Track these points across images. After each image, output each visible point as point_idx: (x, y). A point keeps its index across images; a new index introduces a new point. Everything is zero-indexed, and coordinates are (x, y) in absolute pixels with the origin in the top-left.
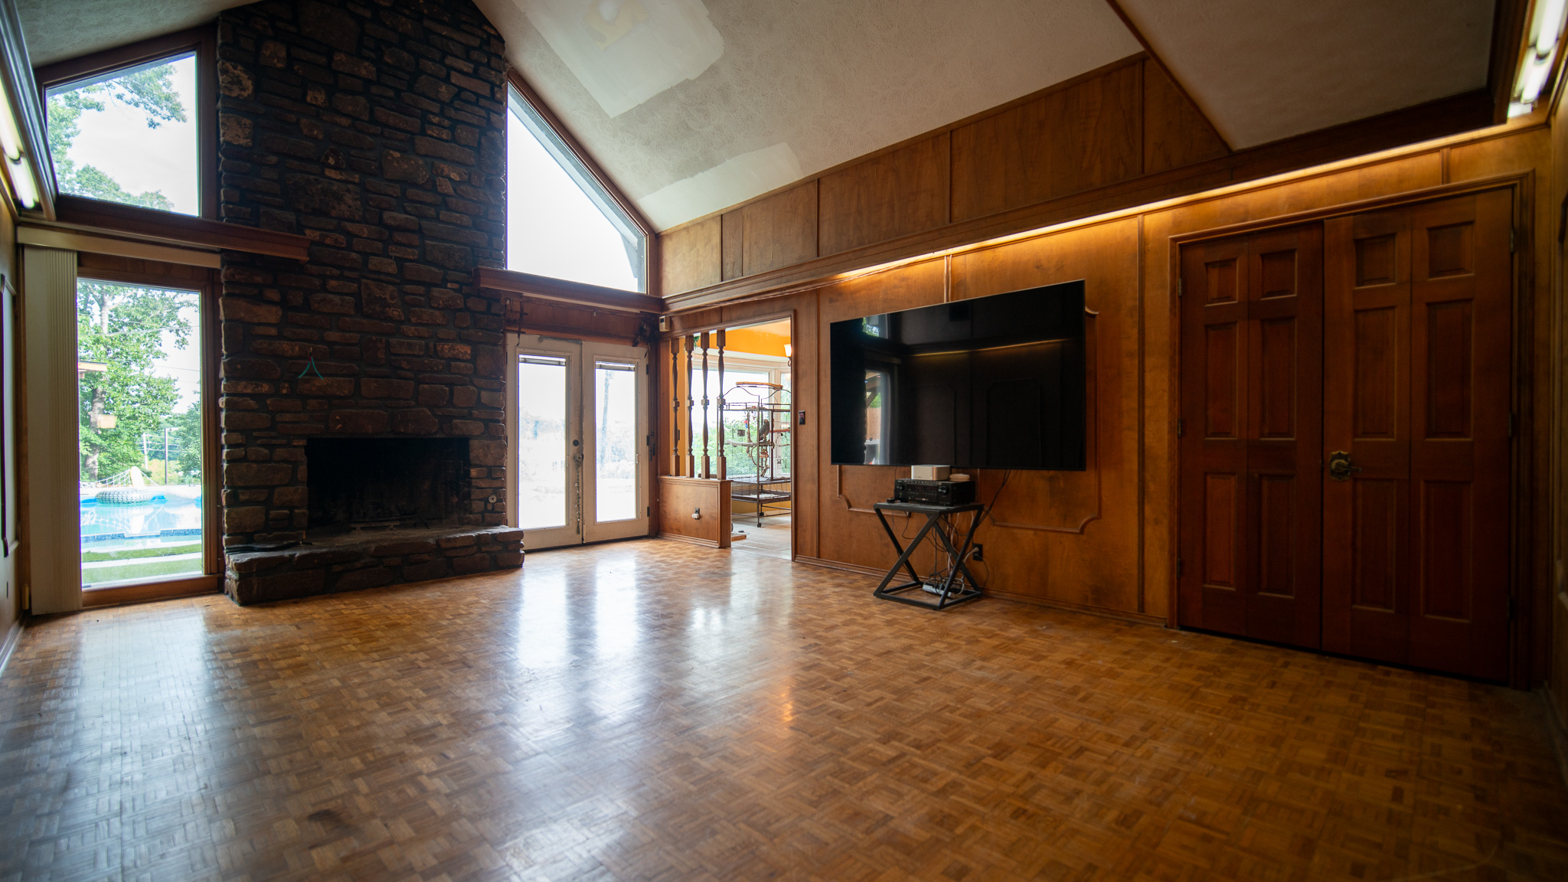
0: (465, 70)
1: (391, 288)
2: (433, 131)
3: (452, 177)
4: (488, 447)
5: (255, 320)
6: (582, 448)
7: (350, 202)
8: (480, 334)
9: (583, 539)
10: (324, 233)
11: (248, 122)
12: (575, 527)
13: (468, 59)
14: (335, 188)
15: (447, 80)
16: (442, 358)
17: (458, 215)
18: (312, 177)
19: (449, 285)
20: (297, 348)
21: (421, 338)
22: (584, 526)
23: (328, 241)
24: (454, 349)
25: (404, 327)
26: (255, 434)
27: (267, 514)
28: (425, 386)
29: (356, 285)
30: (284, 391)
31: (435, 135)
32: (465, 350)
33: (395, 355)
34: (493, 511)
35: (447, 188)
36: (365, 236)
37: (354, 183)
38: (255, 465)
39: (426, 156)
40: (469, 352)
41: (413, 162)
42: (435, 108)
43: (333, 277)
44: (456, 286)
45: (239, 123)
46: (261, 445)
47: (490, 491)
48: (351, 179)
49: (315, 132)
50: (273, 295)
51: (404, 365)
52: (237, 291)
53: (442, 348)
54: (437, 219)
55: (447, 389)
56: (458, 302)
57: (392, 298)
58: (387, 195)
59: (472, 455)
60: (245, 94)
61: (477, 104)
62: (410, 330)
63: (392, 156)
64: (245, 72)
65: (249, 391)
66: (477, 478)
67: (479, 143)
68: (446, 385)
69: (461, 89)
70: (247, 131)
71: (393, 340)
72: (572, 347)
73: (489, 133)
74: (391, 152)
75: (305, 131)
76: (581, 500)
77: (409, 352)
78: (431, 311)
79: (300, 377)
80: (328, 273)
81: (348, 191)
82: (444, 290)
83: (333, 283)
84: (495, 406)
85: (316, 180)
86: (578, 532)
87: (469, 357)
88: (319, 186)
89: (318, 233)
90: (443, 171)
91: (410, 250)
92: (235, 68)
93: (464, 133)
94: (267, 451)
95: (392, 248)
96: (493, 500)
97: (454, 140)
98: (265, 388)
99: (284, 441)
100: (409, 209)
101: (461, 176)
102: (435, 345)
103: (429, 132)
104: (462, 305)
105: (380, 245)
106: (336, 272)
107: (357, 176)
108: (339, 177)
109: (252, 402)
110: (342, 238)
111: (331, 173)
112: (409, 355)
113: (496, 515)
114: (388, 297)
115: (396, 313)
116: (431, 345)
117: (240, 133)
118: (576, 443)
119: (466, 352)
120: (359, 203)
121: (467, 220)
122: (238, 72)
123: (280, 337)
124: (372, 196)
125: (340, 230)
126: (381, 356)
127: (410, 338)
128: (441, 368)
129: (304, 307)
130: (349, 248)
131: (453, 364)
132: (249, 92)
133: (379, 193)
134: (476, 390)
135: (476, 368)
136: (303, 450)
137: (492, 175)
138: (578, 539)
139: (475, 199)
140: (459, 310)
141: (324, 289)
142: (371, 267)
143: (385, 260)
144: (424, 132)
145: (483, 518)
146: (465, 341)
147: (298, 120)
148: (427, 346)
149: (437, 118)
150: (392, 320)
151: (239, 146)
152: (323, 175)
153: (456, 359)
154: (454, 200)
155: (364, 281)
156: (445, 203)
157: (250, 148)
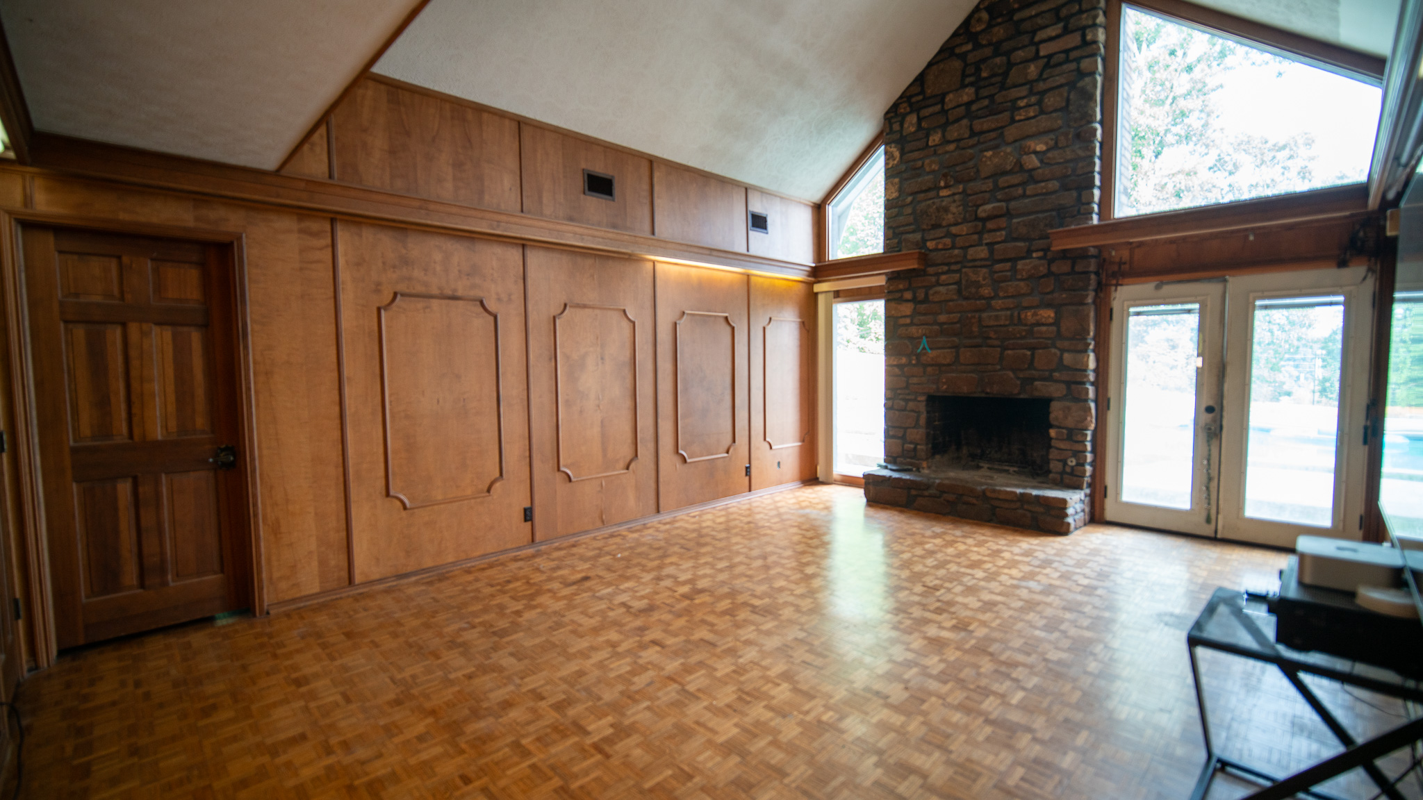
0: (1054, 34)
1: (984, 270)
2: (1020, 115)
3: (1038, 150)
4: (1069, 408)
5: (899, 315)
6: (1221, 417)
7: (955, 210)
8: (1064, 296)
9: (1216, 532)
10: (938, 241)
11: (897, 180)
12: (1204, 515)
13: (1059, 19)
14: (944, 204)
15: (1037, 57)
16: (1026, 325)
17: (1043, 184)
18: (931, 201)
19: (1034, 255)
20: (920, 331)
21: (1007, 309)
22: (1221, 516)
23: (940, 246)
24: (1037, 315)
25: (993, 302)
26: (899, 391)
27: (903, 447)
28: (1010, 352)
29: (958, 275)
30: (914, 362)
31: (1022, 117)
32: (1048, 314)
33: (988, 327)
34: (1072, 474)
35: (1032, 161)
36: (964, 233)
37: (958, 193)
38: (897, 412)
39: (1015, 141)
40: (1052, 315)
41: (1002, 153)
42: (1023, 91)
43: (943, 273)
44: (1040, 254)
45: (892, 184)
46: (901, 399)
47: (1070, 453)
48: (956, 191)
49: (933, 166)
50: (908, 295)
51: (992, 335)
52: (891, 298)
53: (1026, 316)
54: (1024, 196)
55: (1029, 353)
56: (1041, 269)
57: (984, 279)
58: (982, 192)
59: (1052, 416)
60: (896, 162)
61: (1067, 61)
62: (997, 303)
63: (986, 157)
64: (895, 147)
65: (895, 363)
66: (1057, 439)
67: (1068, 100)
68: (1029, 349)
69: (1050, 56)
70: (900, 185)
71: (984, 315)
72: (1212, 289)
73: (1080, 84)
74: (986, 154)
75: (928, 169)
76: (1214, 484)
77: (996, 323)
78: (1017, 283)
79: (919, 351)
80: (940, 271)
81: (954, 201)
82: (1028, 261)
83: (943, 277)
84: (1078, 367)
85: (933, 203)
86: (1208, 520)
87: (1051, 321)
88: (935, 207)
89: (934, 242)
90: (1030, 147)
91: (998, 233)
92: (891, 147)
93: (1052, 99)
94: (904, 403)
95: (985, 235)
96: (1072, 462)
97: (1042, 112)
98: (904, 360)
99: (913, 397)
100: (999, 197)
101: (1046, 144)
102: (1019, 314)
103: (1017, 118)
104: (1046, 271)
105: (976, 237)
106: (945, 268)
107: (961, 186)
108: (949, 193)
109: (899, 370)
110: (948, 241)
111: (944, 193)
112: (997, 326)
113: (1075, 479)
114: (981, 279)
115: (986, 291)
116: (1016, 314)
117: (893, 190)
118: (1210, 410)
119: (1049, 316)
120: (961, 208)
121: (1054, 185)
122: (892, 149)
123: (912, 324)
124: (971, 198)
125: (948, 234)
126: (975, 329)
127: (998, 310)
128: (1024, 333)
129: (926, 300)
130: (953, 247)
131: (1036, 329)
132: (897, 159)
133: (977, 194)
134: (1058, 353)
135: (1059, 331)
136: (924, 403)
137: (1081, 126)
138: (1208, 531)
139: (1062, 161)
140: (1043, 276)
141: (938, 284)
142: (969, 257)
143: (979, 248)
144: (1013, 121)
145: (1062, 479)
146: (1049, 305)
147: (923, 163)
148: (1012, 315)
149: (1025, 101)
150: (984, 298)
151: (893, 199)
152: (938, 196)
153: (1039, 324)
154: (1040, 171)
155: (964, 270)
156: (1032, 177)
157: (897, 198)
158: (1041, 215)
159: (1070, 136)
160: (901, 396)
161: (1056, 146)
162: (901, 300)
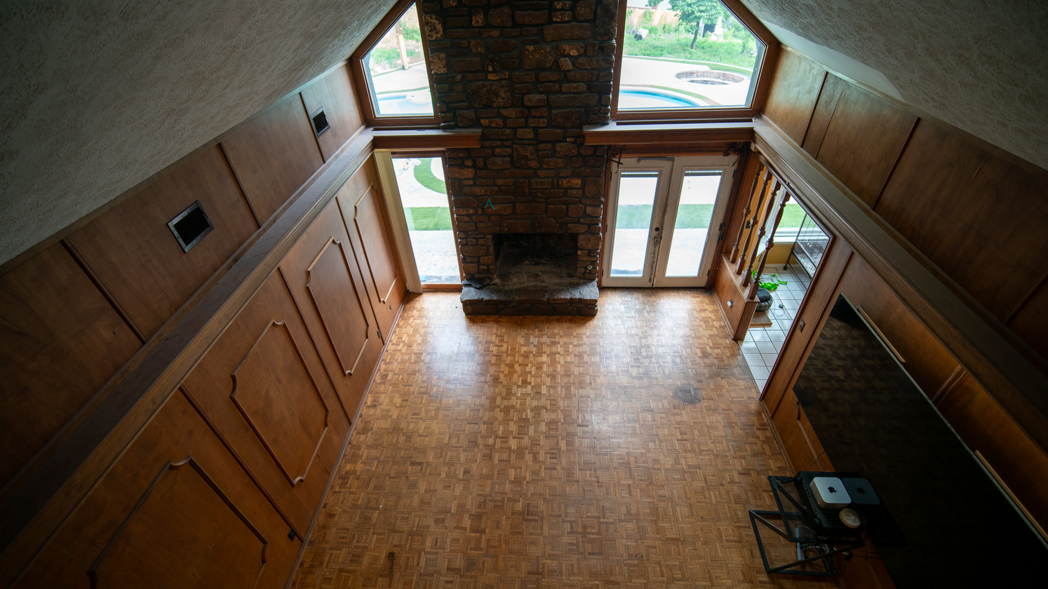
1: (531, 148)
2: (557, 18)
3: (572, 54)
4: (589, 240)
5: (463, 177)
6: (662, 232)
7: (503, 95)
8: (588, 170)
9: (652, 286)
10: (491, 120)
11: (443, 55)
12: (649, 278)
14: (493, 87)
16: (562, 189)
17: (575, 85)
18: (481, 83)
19: (568, 140)
20: (483, 191)
21: (549, 177)
22: (655, 278)
23: (493, 125)
24: (570, 182)
25: (539, 172)
26: (470, 233)
27: (478, 268)
28: (552, 206)
29: (510, 150)
30: (480, 212)
31: (559, 20)
32: (577, 182)
33: (534, 189)
34: (590, 274)
35: (567, 64)
36: (514, 117)
37: (505, 79)
38: (471, 247)
39: (552, 41)
40: (580, 183)
41: (542, 51)
43: (498, 147)
44: (572, 140)
45: (439, 58)
46: (473, 238)
47: (589, 263)
48: (503, 77)
49: (480, 49)
50: (469, 163)
51: (539, 195)
52: (453, 163)
53: (562, 183)
54: (560, 92)
55: (565, 207)
56: (573, 151)
57: (531, 155)
58: (526, 82)
59: (579, 243)
60: (439, 35)
62: (542, 173)
63: (528, 50)
64: (437, 19)
65: (464, 213)
66: (582, 256)
67: (595, 14)
68: (565, 204)
70: (444, 61)
71: (533, 181)
72: (666, 164)
74: (528, 47)
75: (474, 50)
76: (655, 264)
77: (542, 187)
78: (556, 159)
80: (495, 145)
81: (502, 86)
82: (563, 144)
83: (498, 150)
84: (595, 215)
85: (483, 85)
86: (650, 281)
87: (579, 186)
88: (485, 89)
89: (487, 121)
90: (565, 50)
91: (541, 120)
92: (431, 18)
93: (583, 9)
94: (475, 241)
95: (531, 120)
96: (590, 268)
97: (574, 19)
98: (471, 211)
99: (482, 236)
100: (541, 89)
101: (578, 50)
102: (558, 181)
103: (555, 19)
104: (576, 153)
105: (523, 120)
106: (499, 143)
107: (507, 73)
108: (496, 78)
109: (466, 218)
110: (500, 121)
111: (491, 77)
112: (543, 189)
115: (533, 164)
116: (555, 181)
117: (440, 65)
118: (657, 229)
119: (578, 183)
120: (509, 93)
121: (582, 87)
122: (433, 21)
123: (475, 185)
124: (517, 86)
125: (499, 115)
126: (526, 190)
127: (542, 178)
128: (561, 194)
129: (485, 167)
130: (505, 127)
131: (569, 191)
132: (441, 33)
133: (522, 83)
134: (583, 206)
135: (584, 193)
136: (491, 240)
137: (605, 41)
138: (649, 285)
139: (589, 68)
140: (575, 156)
141: (493, 155)
142: (518, 136)
143: (527, 130)
144: (550, 22)
145: (584, 276)
146: (577, 176)
147: (469, 43)
148: (553, 181)
149: (561, 4)
150: (532, 168)
151: (441, 74)
152: (487, 79)
153: (571, 188)
154: (572, 72)
155: (515, 146)
156: (566, 77)
157: (447, 74)
158: (572, 110)
159: (596, 48)
160: (472, 236)
161: (585, 54)
162: (462, 166)
